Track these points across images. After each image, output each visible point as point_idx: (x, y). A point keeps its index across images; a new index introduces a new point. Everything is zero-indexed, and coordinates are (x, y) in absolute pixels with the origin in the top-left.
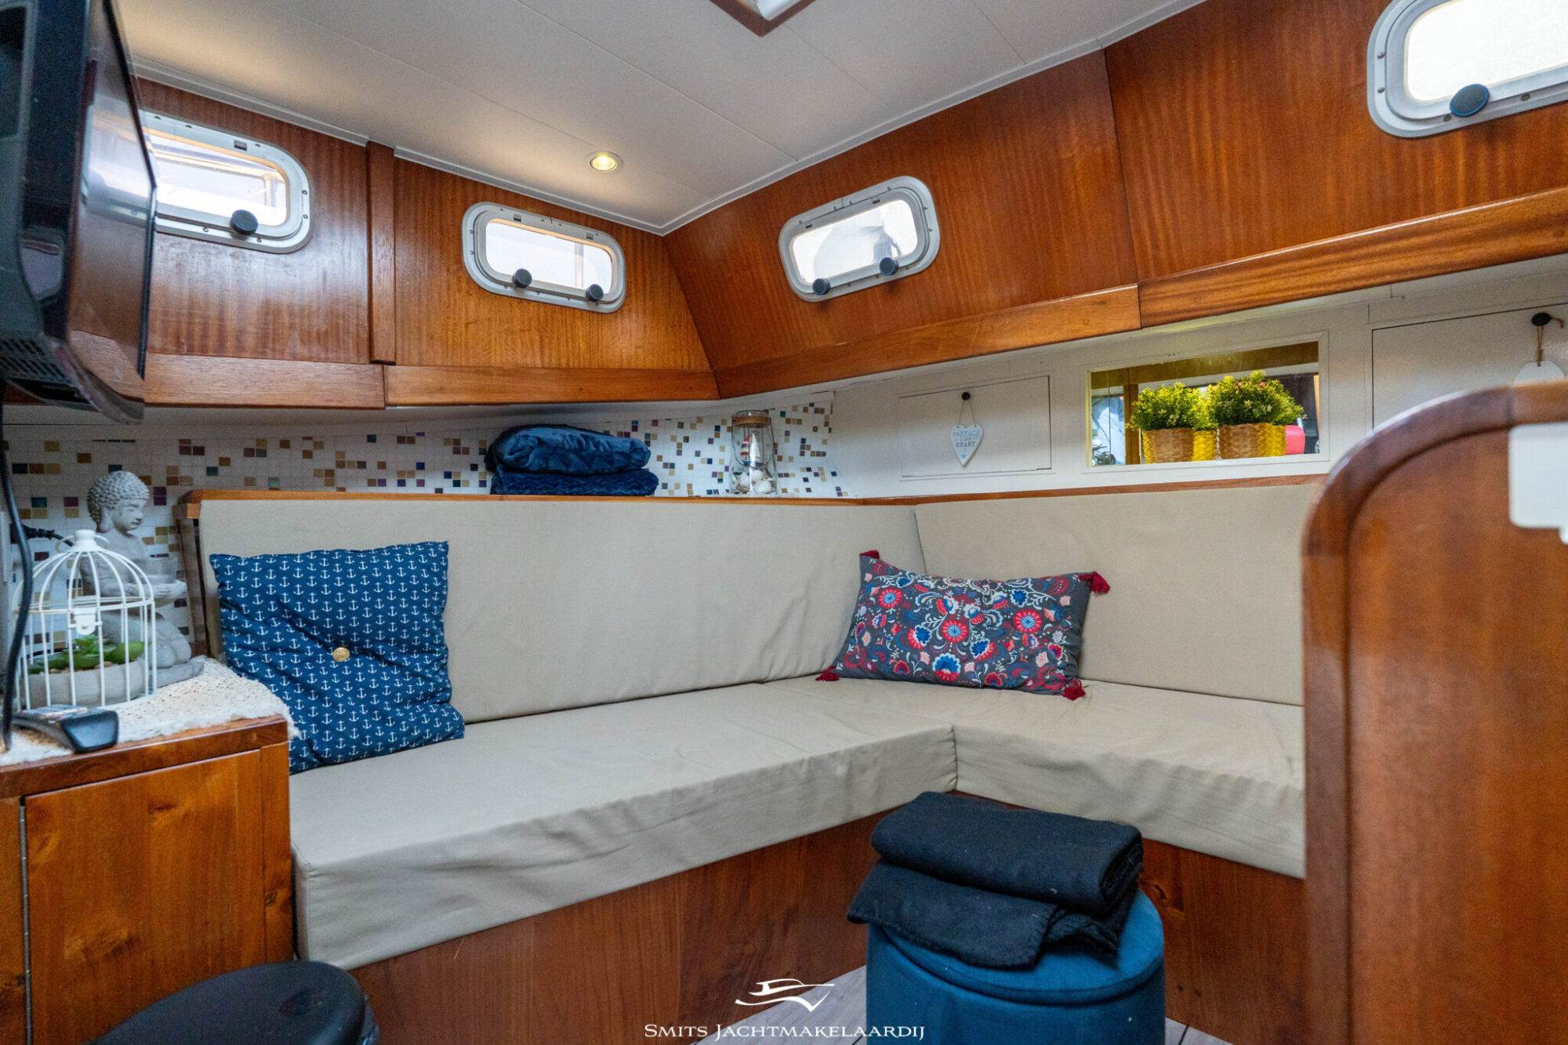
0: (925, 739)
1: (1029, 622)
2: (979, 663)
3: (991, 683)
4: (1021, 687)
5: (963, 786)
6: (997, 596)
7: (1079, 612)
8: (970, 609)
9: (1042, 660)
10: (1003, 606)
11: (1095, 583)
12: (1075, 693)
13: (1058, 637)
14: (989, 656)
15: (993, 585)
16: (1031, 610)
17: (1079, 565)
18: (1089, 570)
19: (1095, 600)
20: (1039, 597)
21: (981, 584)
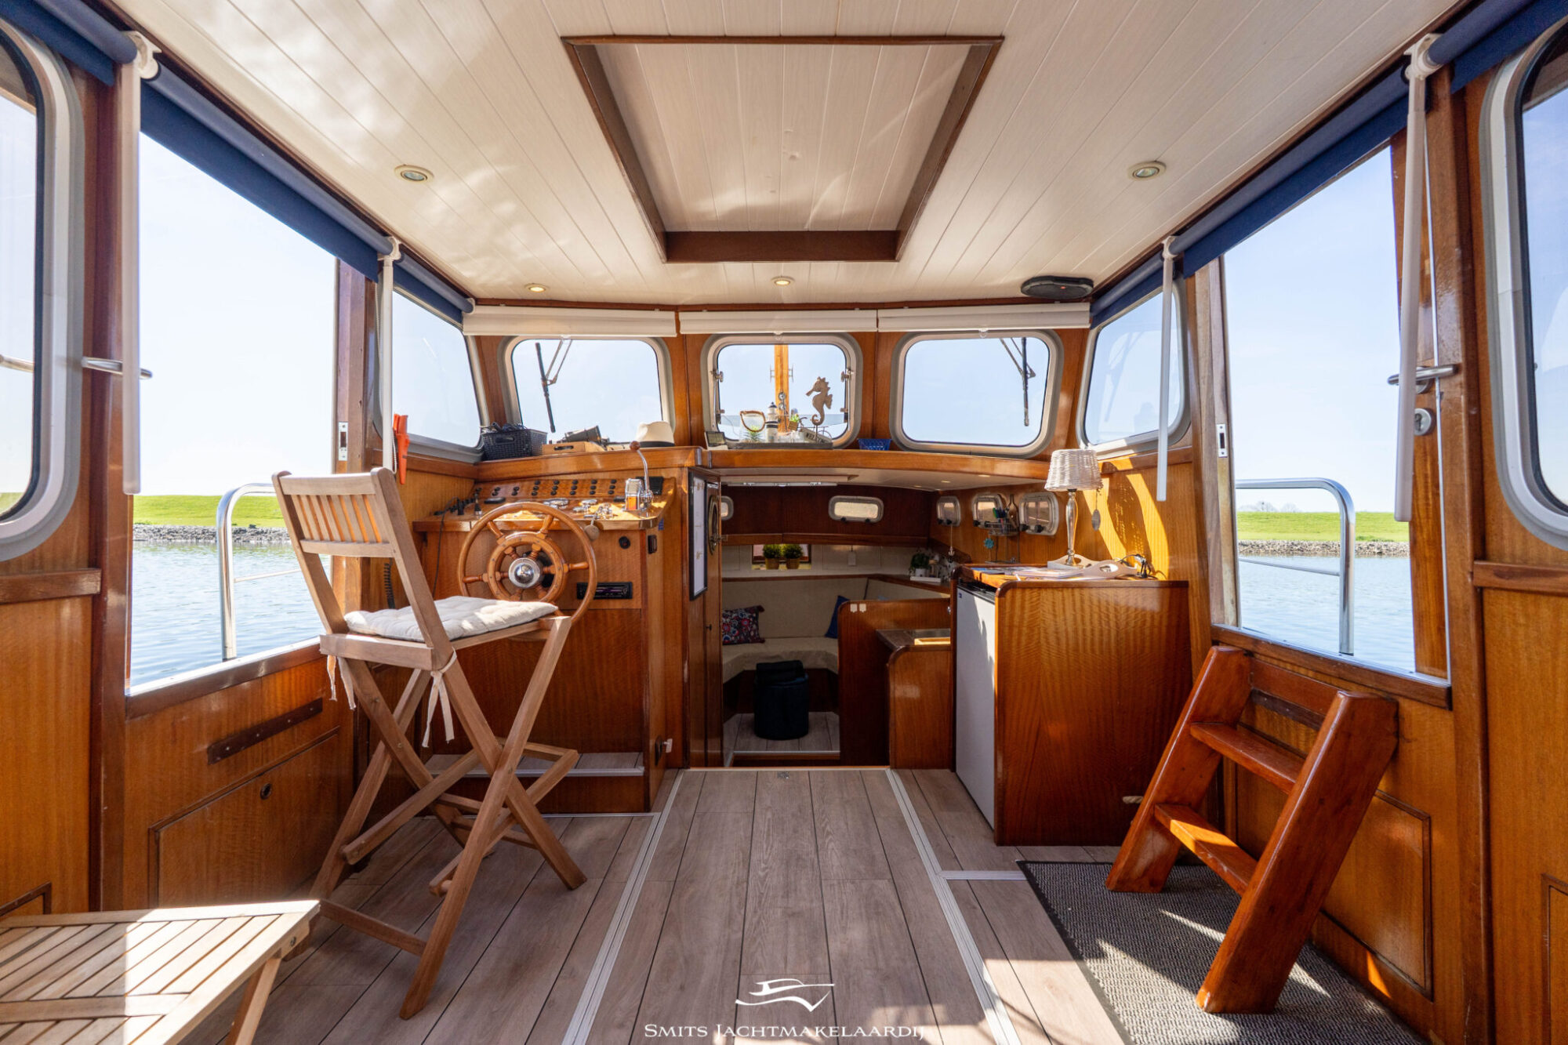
0: (738, 658)
1: (745, 623)
2: (736, 636)
3: (740, 642)
4: (748, 642)
5: (746, 669)
6: (734, 615)
7: (756, 619)
8: (728, 620)
9: (752, 634)
10: (737, 618)
11: (760, 609)
12: (762, 641)
13: (754, 626)
14: (739, 634)
15: (731, 612)
16: (745, 619)
17: (754, 603)
18: (758, 604)
19: (761, 615)
20: (747, 615)
21: (727, 611)
